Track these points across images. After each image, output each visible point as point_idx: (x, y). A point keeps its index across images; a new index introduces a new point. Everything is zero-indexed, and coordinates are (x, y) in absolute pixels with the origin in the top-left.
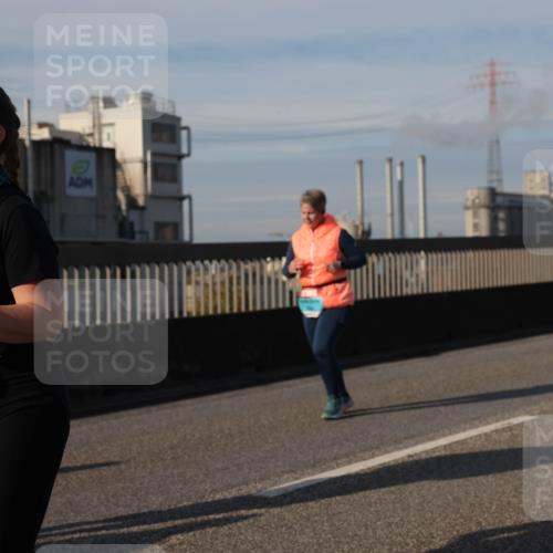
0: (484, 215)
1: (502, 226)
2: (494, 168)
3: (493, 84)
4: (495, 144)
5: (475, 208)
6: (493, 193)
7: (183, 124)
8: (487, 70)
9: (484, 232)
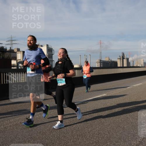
0: (99, 64)
1: (102, 65)
2: (101, 57)
3: (100, 44)
4: (101, 53)
5: (98, 63)
6: (100, 60)
7: (53, 49)
8: (100, 42)
9: (99, 66)
